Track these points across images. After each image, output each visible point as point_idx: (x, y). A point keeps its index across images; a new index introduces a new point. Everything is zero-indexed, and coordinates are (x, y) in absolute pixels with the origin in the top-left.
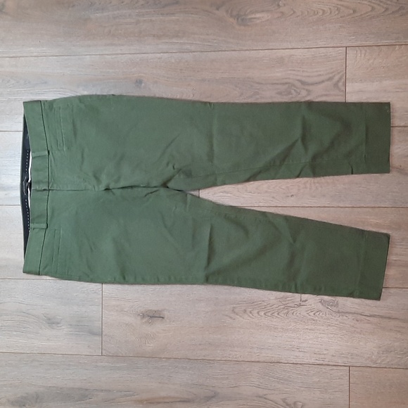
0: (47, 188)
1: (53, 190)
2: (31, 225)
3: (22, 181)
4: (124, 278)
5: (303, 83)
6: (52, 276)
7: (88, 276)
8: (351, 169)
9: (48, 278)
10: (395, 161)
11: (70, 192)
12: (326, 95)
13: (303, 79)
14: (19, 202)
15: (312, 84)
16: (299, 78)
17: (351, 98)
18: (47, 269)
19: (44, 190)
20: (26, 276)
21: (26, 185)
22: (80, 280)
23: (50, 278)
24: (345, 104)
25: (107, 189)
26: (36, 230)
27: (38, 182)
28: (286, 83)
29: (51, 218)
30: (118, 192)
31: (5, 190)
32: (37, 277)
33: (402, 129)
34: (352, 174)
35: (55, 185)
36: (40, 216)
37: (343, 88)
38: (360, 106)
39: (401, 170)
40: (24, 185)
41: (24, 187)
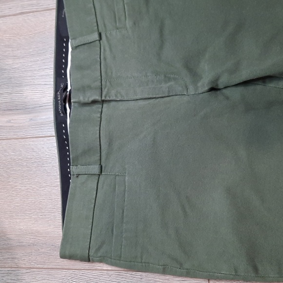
0: (98, 98)
1: (110, 101)
2: (74, 170)
3: (56, 91)
4: (256, 269)
6: (112, 264)
7: (181, 265)
9: (105, 267)
11: (141, 103)
14: (53, 132)
18: (102, 251)
19: (94, 102)
20: (66, 263)
21: (62, 98)
22: (164, 271)
23: (110, 268)
25: (213, 89)
26: (82, 179)
27: (83, 89)
29: (108, 154)
30: (236, 94)
31: (30, 113)
32: (86, 265)
35: (113, 92)
36: (87, 152)
40: (59, 99)
41: (59, 102)
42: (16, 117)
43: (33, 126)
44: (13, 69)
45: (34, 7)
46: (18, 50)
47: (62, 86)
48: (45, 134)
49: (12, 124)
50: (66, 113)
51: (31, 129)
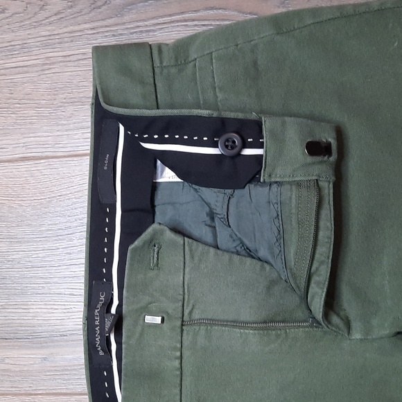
40: (97, 323)
41: (97, 329)
42: (14, 353)
43: (49, 371)
44: (9, 261)
45: (49, 149)
46: (18, 226)
47: (102, 298)
48: (71, 389)
49: (7, 367)
50: (110, 351)
51: (45, 378)
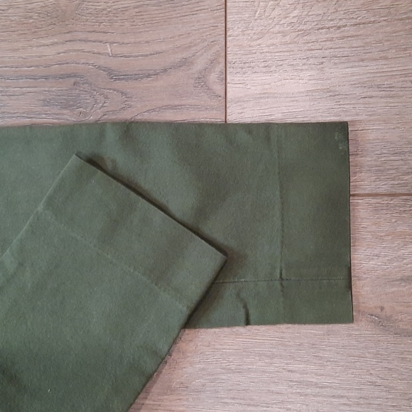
5: (113, 75)
8: (242, 312)
10: (365, 291)
12: (174, 107)
13: (113, 63)
15: (137, 77)
16: (102, 61)
17: (241, 113)
24: (225, 128)
28: (69, 76)
33: (386, 200)
34: (248, 323)
37: (219, 89)
38: (264, 131)
39: (383, 322)
